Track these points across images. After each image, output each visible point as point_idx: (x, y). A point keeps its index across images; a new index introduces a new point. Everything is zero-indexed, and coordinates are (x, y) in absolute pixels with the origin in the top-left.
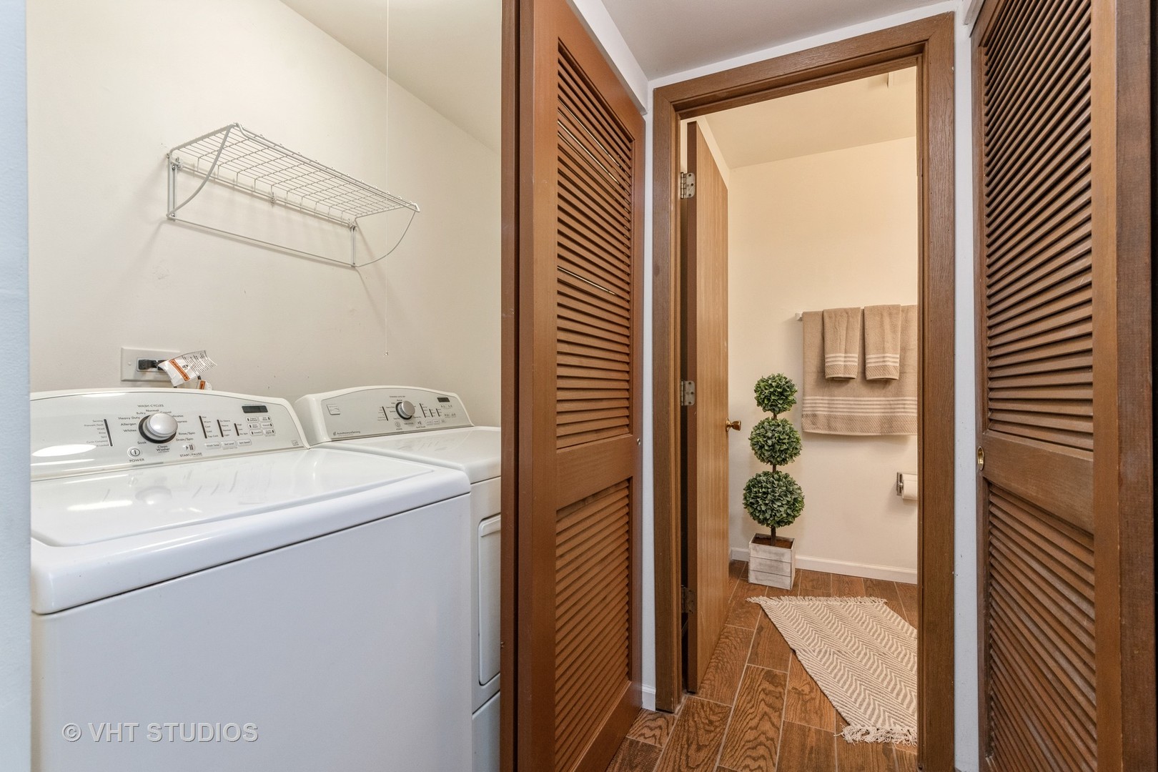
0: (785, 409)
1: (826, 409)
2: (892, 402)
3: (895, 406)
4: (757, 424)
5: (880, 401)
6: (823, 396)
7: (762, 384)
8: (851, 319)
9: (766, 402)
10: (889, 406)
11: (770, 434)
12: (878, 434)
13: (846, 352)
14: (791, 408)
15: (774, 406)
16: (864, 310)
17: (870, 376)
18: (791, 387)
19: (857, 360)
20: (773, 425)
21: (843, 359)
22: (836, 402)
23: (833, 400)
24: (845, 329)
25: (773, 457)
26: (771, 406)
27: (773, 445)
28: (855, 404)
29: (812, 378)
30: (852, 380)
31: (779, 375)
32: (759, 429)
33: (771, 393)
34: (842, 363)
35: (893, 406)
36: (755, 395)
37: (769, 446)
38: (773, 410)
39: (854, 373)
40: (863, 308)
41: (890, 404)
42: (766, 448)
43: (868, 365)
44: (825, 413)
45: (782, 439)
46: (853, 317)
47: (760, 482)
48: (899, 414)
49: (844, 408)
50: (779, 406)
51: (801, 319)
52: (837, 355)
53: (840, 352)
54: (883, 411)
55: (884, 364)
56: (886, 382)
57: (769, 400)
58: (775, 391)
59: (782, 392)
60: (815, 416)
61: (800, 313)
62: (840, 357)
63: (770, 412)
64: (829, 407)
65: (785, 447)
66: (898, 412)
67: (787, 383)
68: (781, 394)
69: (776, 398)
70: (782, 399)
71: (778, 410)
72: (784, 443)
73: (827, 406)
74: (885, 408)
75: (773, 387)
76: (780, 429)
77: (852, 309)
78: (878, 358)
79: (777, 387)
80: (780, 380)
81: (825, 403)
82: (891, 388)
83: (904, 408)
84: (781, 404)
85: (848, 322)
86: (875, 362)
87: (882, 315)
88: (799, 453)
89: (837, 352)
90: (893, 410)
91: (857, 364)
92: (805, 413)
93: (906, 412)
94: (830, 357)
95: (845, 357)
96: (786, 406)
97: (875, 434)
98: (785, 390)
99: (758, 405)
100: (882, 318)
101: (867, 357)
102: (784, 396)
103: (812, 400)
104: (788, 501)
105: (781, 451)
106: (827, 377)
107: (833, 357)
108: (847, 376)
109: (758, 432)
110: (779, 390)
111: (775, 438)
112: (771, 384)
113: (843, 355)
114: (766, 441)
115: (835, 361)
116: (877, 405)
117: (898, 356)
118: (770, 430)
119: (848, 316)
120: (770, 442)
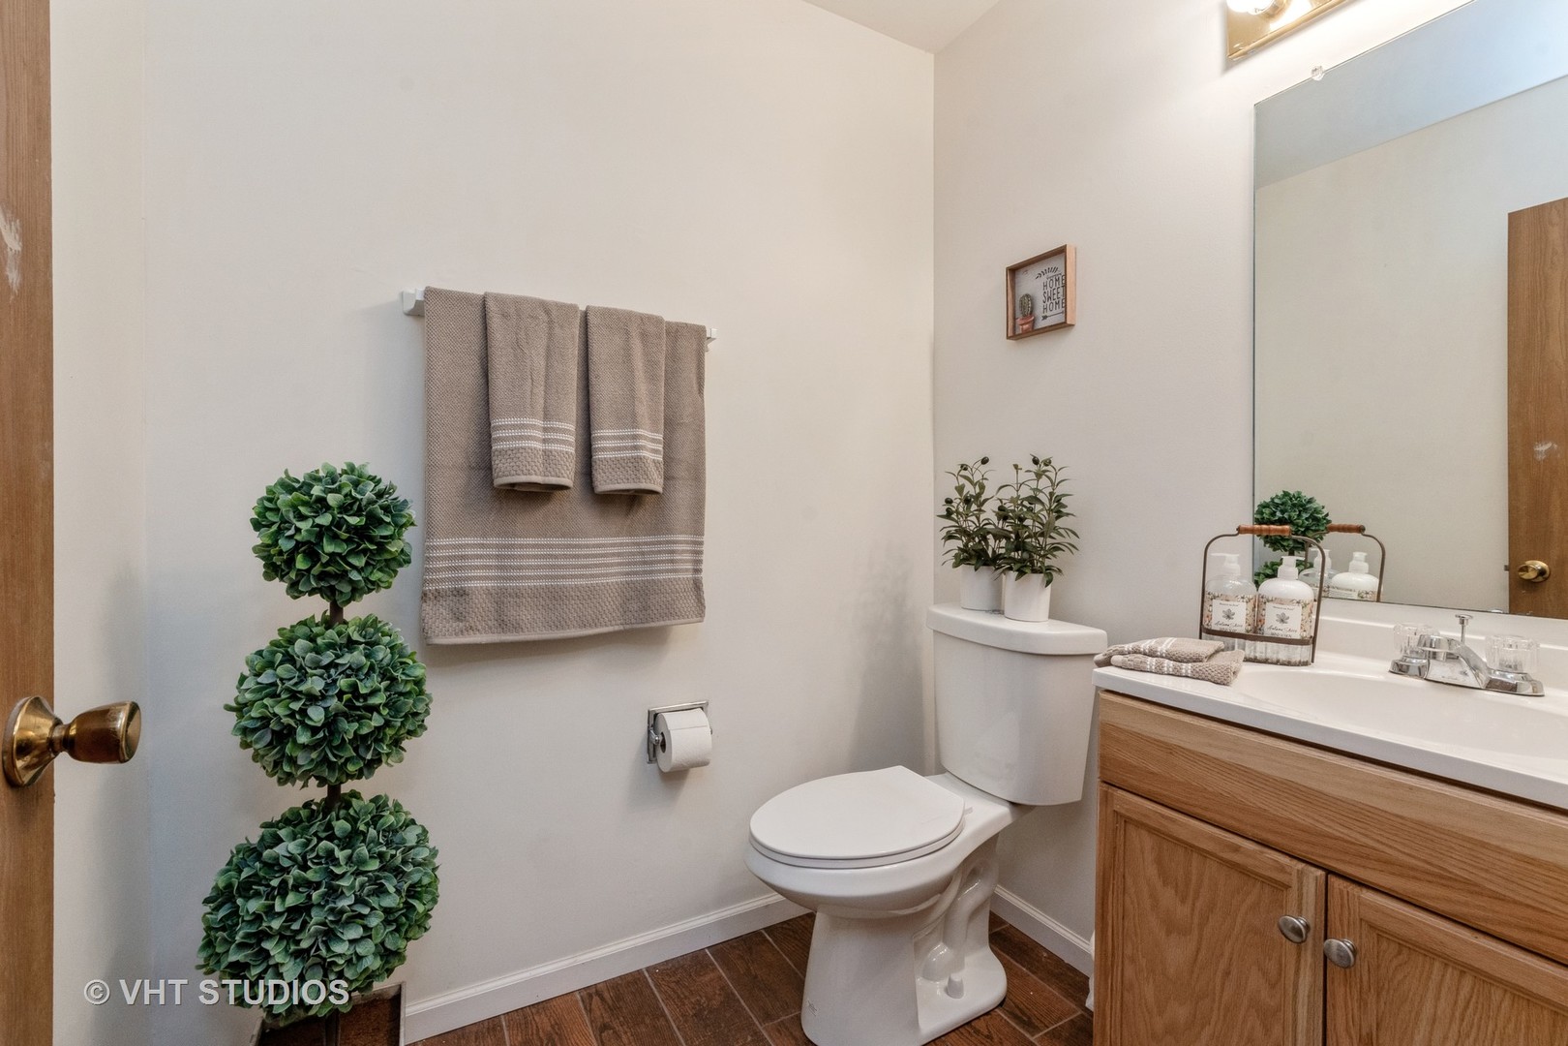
0: (373, 586)
1: (493, 573)
2: (645, 549)
3: (654, 558)
4: (264, 645)
5: (621, 545)
6: (484, 536)
7: (284, 499)
8: (557, 331)
9: (301, 563)
10: (638, 558)
11: (315, 684)
12: (617, 628)
13: (546, 417)
14: (395, 581)
15: (336, 576)
16: (585, 316)
17: (605, 483)
18: (395, 510)
19: (572, 439)
20: (331, 646)
21: (539, 434)
22: (517, 552)
23: (512, 546)
24: (542, 351)
25: (331, 766)
26: (320, 577)
27: (331, 722)
28: (565, 557)
29: (453, 482)
30: (558, 494)
31: (351, 469)
32: (271, 665)
33: (321, 532)
34: (539, 446)
35: (648, 558)
36: (256, 539)
37: (314, 730)
38: (330, 593)
39: (567, 476)
40: (582, 308)
41: (643, 553)
42: (303, 738)
43: (598, 456)
44: (490, 584)
45: (365, 697)
46: (562, 327)
47: (273, 866)
48: (661, 577)
49: (539, 567)
50: (355, 576)
51: (417, 313)
52: (526, 421)
53: (533, 415)
54: (626, 569)
55: (635, 454)
56: (631, 500)
57: (312, 555)
58: (338, 523)
59: (365, 527)
60: (461, 593)
61: (416, 291)
62: (533, 427)
63: (318, 596)
64: (498, 568)
65: (376, 721)
66: (661, 572)
67: (380, 495)
68: (361, 533)
69: (342, 549)
70: (365, 551)
71: (346, 589)
72: (375, 709)
73: (493, 562)
74: (629, 564)
75: (328, 508)
76: (357, 657)
77: (561, 306)
78: (622, 438)
79: (344, 508)
80: (356, 484)
81: (489, 557)
82: (643, 514)
83: (672, 561)
84: (360, 570)
85: (550, 336)
86: (614, 449)
87: (627, 333)
88: (422, 727)
89: (522, 414)
90: (647, 568)
91: (572, 450)
92: (432, 587)
93: (675, 571)
94: (504, 424)
95: (545, 430)
96: (376, 576)
97: (610, 629)
98: (374, 521)
99: (268, 576)
100: (627, 340)
101: (597, 433)
102: (371, 540)
103: (454, 547)
104: (387, 911)
105: (360, 740)
106: (499, 481)
107: (514, 427)
108: (553, 480)
109: (266, 678)
110: (353, 520)
111: (340, 695)
112: (321, 501)
113: (539, 423)
114: (303, 712)
115: (521, 438)
116: (613, 555)
117: (660, 437)
118: (317, 665)
119: (551, 322)
120: (317, 715)
